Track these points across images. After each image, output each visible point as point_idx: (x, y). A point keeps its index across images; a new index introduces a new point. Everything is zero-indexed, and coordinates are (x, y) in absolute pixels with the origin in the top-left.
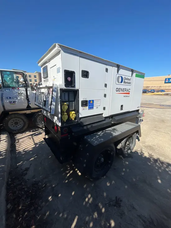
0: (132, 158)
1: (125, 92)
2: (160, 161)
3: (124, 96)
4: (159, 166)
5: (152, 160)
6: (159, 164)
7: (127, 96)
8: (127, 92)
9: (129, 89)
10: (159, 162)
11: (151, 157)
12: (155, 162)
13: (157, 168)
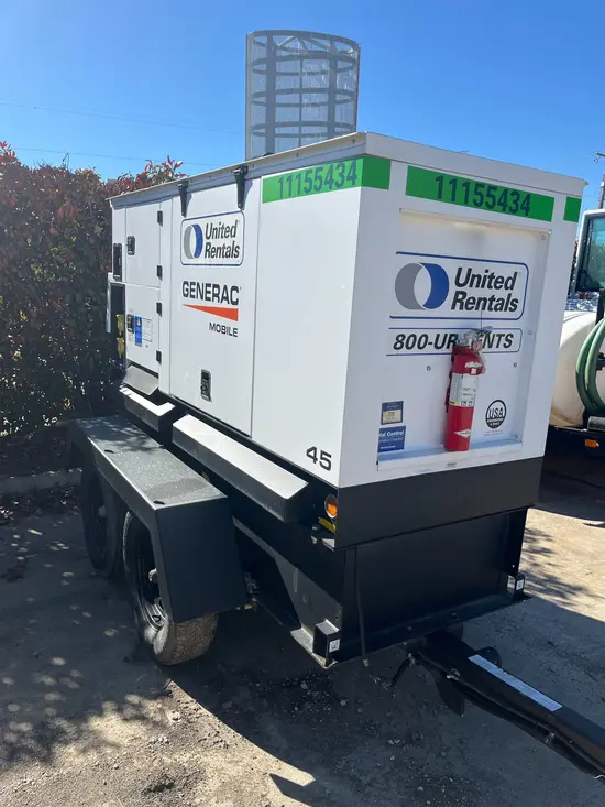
0: (126, 660)
1: (215, 304)
2: (30, 752)
3: (213, 327)
4: (12, 725)
5: (62, 723)
6: (22, 735)
7: (224, 330)
8: (225, 305)
9: (235, 288)
10: (31, 743)
11: (80, 733)
12: (43, 725)
13: (13, 708)
